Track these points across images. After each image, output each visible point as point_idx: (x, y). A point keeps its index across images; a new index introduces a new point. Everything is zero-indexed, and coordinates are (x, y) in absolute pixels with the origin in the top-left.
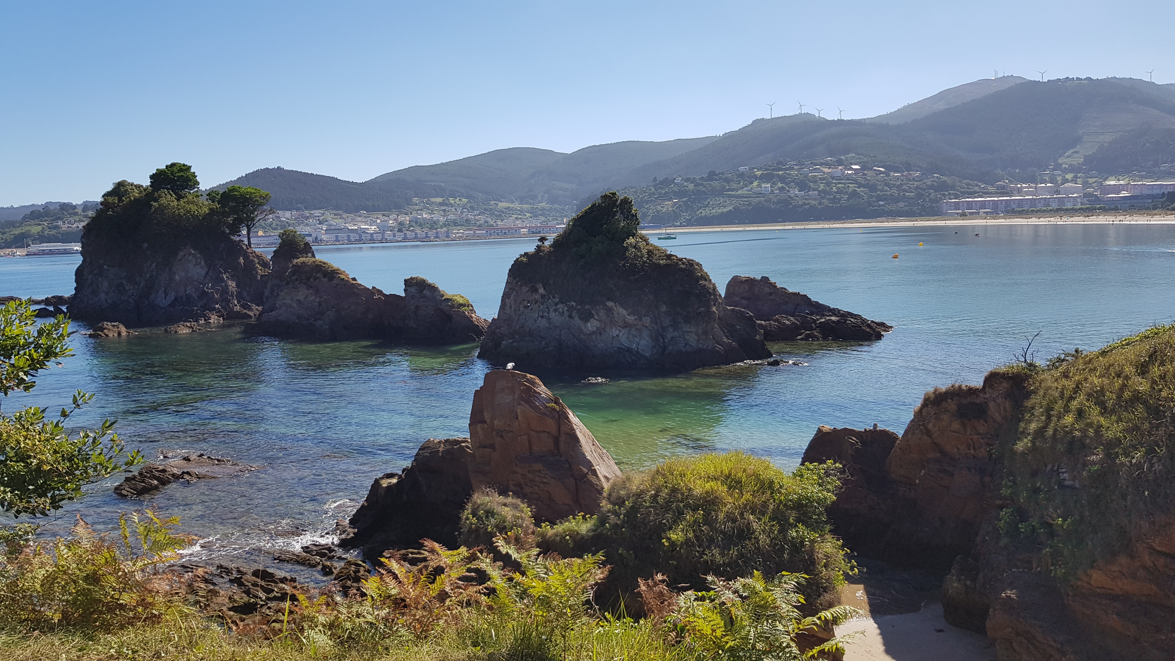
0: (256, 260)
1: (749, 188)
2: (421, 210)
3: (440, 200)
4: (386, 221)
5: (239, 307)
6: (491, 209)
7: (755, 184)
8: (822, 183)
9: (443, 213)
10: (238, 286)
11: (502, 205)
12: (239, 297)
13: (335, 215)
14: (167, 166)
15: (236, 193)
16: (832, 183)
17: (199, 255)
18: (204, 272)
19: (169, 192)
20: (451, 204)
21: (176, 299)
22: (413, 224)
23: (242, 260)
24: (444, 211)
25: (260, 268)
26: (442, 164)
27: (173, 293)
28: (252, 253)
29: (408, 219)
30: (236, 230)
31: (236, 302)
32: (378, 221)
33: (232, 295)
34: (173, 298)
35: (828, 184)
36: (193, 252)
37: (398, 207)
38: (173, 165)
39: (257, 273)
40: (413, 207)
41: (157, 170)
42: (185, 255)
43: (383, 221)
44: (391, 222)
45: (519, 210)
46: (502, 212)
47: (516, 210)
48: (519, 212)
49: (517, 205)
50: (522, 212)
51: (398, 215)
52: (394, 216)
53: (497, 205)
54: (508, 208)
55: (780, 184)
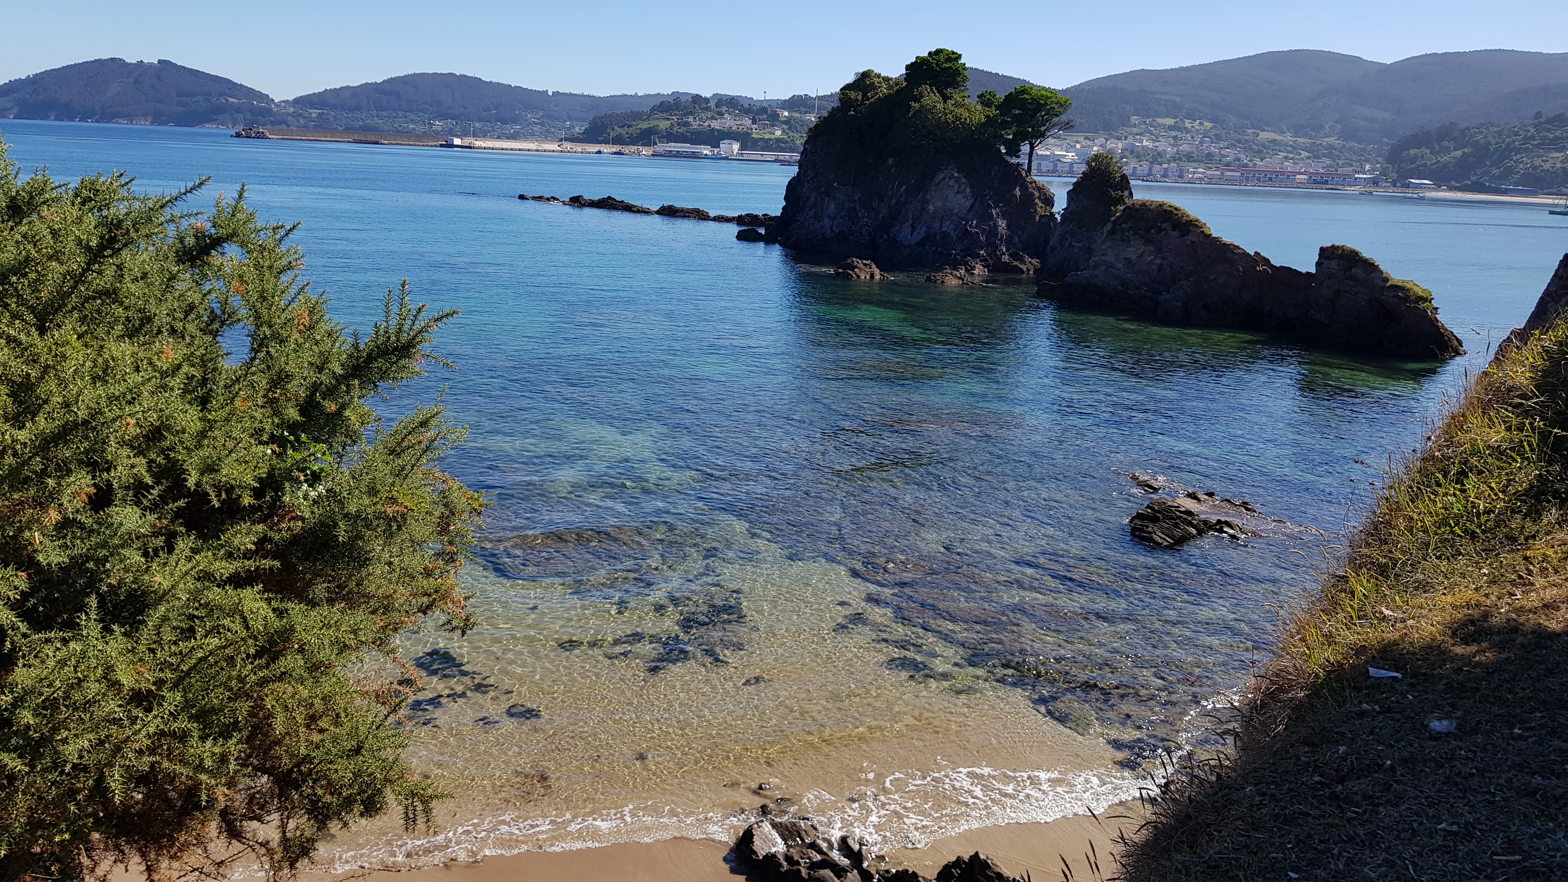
0: (1037, 194)
2: (1141, 134)
3: (1170, 121)
4: (1089, 147)
5: (1007, 257)
6: (1247, 141)
9: (1171, 141)
10: (1009, 226)
11: (1264, 136)
12: (1009, 242)
14: (930, 53)
15: (1027, 97)
17: (963, 180)
18: (968, 204)
19: (931, 90)
20: (1186, 128)
21: (927, 237)
22: (1127, 153)
23: (1017, 192)
24: (1175, 138)
25: (1040, 204)
26: (1181, 69)
27: (924, 229)
28: (1031, 183)
29: (1120, 145)
30: (1014, 150)
31: (1004, 250)
32: (1078, 146)
33: (1001, 240)
34: (923, 234)
36: (956, 175)
37: (1109, 129)
38: (939, 52)
39: (1036, 211)
40: (1129, 129)
41: (917, 58)
42: (944, 179)
43: (1085, 147)
44: (1095, 148)
45: (1291, 146)
46: (1263, 146)
47: (1286, 145)
48: (1290, 149)
49: (1288, 138)
50: (1294, 148)
51: (1107, 140)
52: (1102, 140)
53: (1258, 135)
54: (1274, 141)
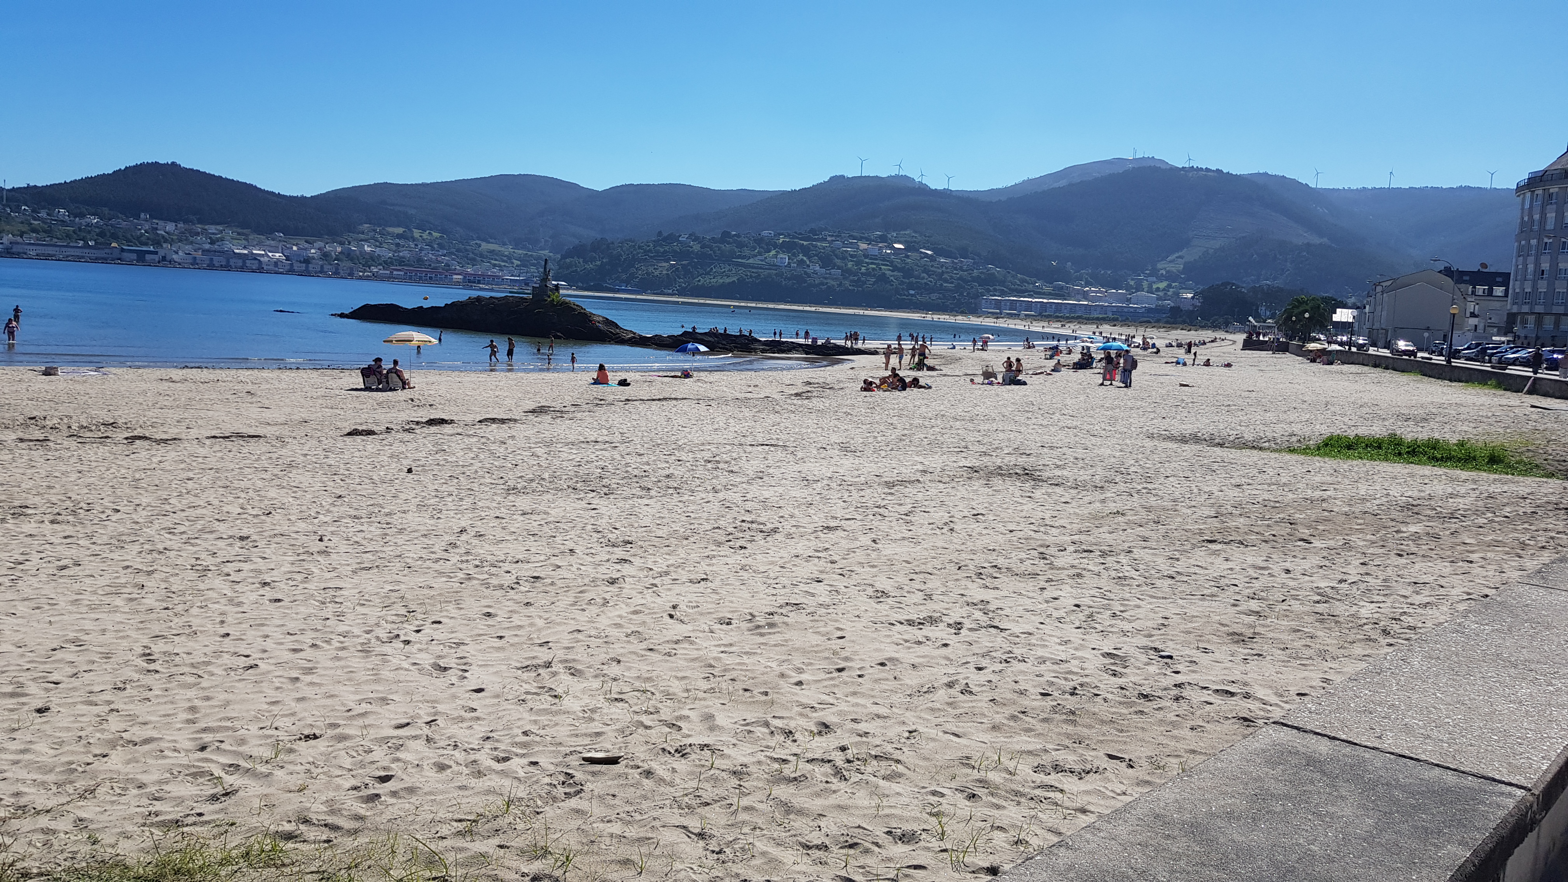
1: (762, 258)
2: (364, 240)
3: (401, 231)
4: (306, 249)
7: (773, 252)
8: (851, 261)
9: (393, 247)
13: (239, 234)
16: (863, 262)
20: (413, 237)
22: (341, 256)
24: (398, 245)
29: (339, 249)
32: (295, 248)
35: (859, 263)
37: (333, 235)
40: (356, 236)
43: (302, 249)
44: (313, 251)
49: (509, 250)
51: (326, 244)
52: (321, 244)
53: (480, 245)
55: (801, 256)
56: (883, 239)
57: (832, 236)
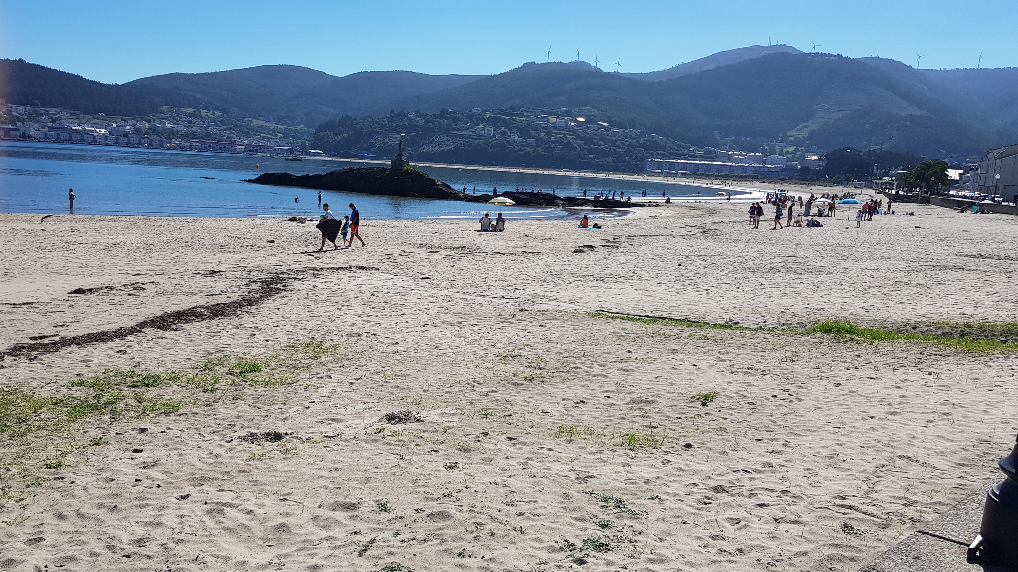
1: (474, 129)
2: (166, 119)
4: (123, 126)
6: (242, 126)
7: (481, 126)
8: (543, 132)
9: (188, 125)
11: (255, 122)
16: (552, 132)
20: (201, 116)
22: (150, 132)
24: (190, 122)
26: (205, 74)
29: (147, 126)
32: (114, 125)
40: (159, 115)
43: (120, 126)
44: (128, 127)
45: (271, 130)
46: (253, 130)
47: (269, 129)
48: (271, 132)
49: (272, 125)
50: (274, 132)
51: (138, 121)
52: (133, 122)
53: (251, 122)
54: (261, 127)
55: (503, 129)
56: (568, 114)
57: (528, 112)
